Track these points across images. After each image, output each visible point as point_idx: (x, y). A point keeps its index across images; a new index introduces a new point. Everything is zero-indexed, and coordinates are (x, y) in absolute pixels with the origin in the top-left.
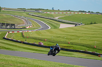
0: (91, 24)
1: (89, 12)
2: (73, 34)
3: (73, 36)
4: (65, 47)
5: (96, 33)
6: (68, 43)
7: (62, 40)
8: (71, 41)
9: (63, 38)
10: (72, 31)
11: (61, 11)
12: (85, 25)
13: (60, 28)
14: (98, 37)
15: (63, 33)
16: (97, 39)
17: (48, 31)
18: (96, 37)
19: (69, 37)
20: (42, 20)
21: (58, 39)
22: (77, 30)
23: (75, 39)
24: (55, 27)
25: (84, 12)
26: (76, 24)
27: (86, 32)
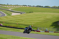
0: (30, 12)
1: (29, 6)
2: (20, 19)
3: (19, 20)
4: (15, 26)
5: (33, 18)
6: (17, 24)
7: (13, 22)
8: (18, 23)
9: (14, 21)
10: (19, 17)
11: (12, 6)
12: (27, 13)
13: (12, 15)
14: (34, 20)
15: (14, 18)
16: (34, 21)
17: (5, 17)
18: (33, 20)
19: (17, 20)
20: (2, 11)
21: (11, 22)
22: (22, 16)
23: (21, 22)
24: (9, 15)
25: (26, 6)
26: (21, 13)
27: (27, 18)
